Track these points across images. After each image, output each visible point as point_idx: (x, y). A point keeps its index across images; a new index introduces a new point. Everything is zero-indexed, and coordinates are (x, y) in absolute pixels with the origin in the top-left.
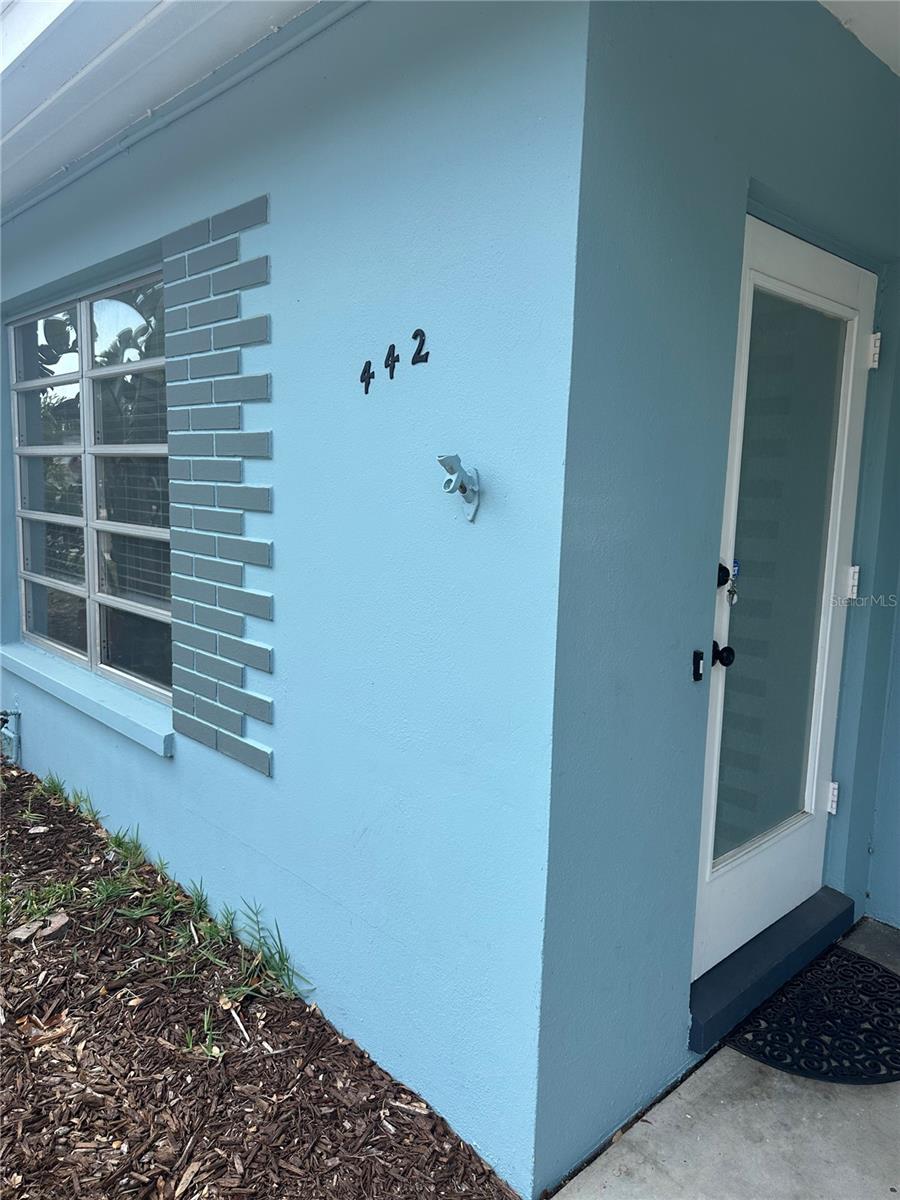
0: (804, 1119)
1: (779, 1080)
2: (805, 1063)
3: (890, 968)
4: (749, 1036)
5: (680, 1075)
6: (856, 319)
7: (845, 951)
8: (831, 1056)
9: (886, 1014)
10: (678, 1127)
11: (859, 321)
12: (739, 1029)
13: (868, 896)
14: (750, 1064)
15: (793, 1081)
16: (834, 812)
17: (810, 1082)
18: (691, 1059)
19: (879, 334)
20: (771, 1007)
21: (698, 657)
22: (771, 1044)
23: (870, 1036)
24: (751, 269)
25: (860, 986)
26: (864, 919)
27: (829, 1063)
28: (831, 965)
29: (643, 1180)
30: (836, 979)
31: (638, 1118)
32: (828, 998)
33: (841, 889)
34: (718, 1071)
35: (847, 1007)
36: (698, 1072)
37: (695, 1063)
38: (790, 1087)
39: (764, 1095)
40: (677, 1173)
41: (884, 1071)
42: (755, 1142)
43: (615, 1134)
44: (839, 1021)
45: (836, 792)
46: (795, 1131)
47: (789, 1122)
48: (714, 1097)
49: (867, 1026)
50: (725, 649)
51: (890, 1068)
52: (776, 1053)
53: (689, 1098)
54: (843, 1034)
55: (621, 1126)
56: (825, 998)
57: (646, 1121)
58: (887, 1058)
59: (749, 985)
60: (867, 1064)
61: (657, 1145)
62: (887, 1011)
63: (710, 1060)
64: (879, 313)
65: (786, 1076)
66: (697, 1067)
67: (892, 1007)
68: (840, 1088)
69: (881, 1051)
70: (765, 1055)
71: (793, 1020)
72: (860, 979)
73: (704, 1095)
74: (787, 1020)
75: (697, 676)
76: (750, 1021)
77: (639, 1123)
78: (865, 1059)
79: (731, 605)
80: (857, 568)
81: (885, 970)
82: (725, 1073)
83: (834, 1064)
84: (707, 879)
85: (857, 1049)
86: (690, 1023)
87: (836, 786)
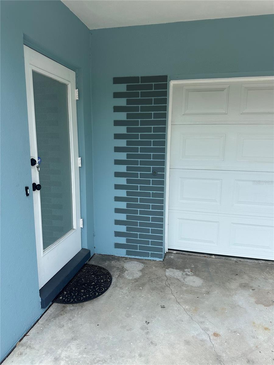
0: (76, 315)
1: (69, 307)
2: (77, 300)
3: (100, 265)
4: (61, 298)
5: (39, 317)
6: (70, 84)
7: (89, 265)
8: (83, 295)
9: (98, 278)
10: (38, 333)
11: (71, 85)
12: (58, 297)
13: (95, 248)
14: (61, 305)
15: (73, 306)
16: (82, 227)
17: (78, 305)
18: (43, 311)
19: (77, 90)
20: (68, 287)
21: (27, 188)
22: (67, 298)
23: (94, 286)
24: (30, 64)
25: (92, 273)
26: (94, 254)
27: (83, 297)
28: (85, 270)
29: (26, 354)
30: (86, 273)
31: (25, 335)
32: (84, 279)
33: (87, 248)
34: (51, 311)
35: (89, 280)
36: (45, 314)
37: (44, 311)
38: (72, 308)
39: (65, 313)
40: (37, 347)
41: (97, 294)
42: (61, 327)
43: (17, 344)
44: (86, 285)
45: (82, 221)
46: (73, 320)
47: (71, 318)
48: (50, 319)
49: (93, 283)
50: (38, 185)
51: (99, 293)
52: (68, 300)
53: (41, 323)
54: (87, 288)
55: (19, 340)
56: (83, 280)
57: (28, 335)
58: (98, 290)
59: (59, 283)
60: (93, 294)
61: (30, 341)
62: (99, 278)
63: (49, 309)
64: (77, 83)
65: (71, 305)
66: (45, 312)
67: (100, 276)
68: (85, 303)
69: (96, 289)
70: (65, 302)
71: (74, 289)
72: (92, 271)
73: (47, 320)
74: (72, 289)
75: (27, 195)
76: (61, 293)
77: (26, 336)
78: (92, 293)
79: (38, 171)
80: (80, 158)
81: (99, 267)
82: (53, 311)
83: (84, 297)
84: (42, 256)
85: (91, 290)
86: (40, 300)
87: (82, 220)
